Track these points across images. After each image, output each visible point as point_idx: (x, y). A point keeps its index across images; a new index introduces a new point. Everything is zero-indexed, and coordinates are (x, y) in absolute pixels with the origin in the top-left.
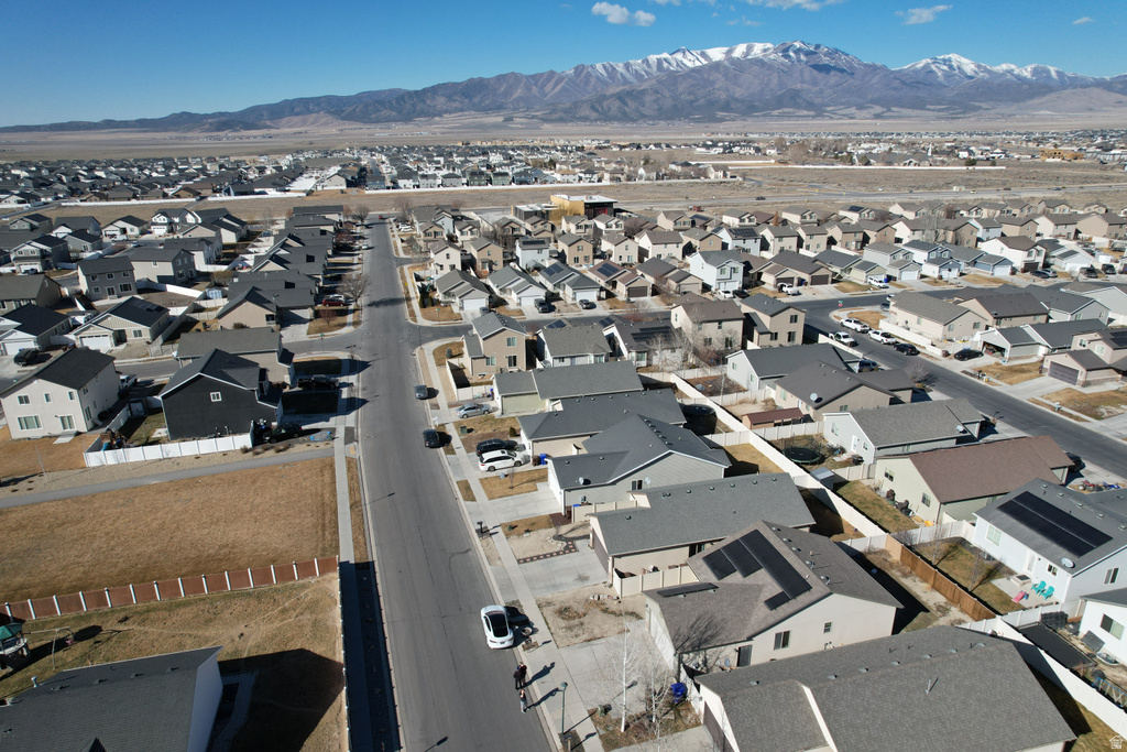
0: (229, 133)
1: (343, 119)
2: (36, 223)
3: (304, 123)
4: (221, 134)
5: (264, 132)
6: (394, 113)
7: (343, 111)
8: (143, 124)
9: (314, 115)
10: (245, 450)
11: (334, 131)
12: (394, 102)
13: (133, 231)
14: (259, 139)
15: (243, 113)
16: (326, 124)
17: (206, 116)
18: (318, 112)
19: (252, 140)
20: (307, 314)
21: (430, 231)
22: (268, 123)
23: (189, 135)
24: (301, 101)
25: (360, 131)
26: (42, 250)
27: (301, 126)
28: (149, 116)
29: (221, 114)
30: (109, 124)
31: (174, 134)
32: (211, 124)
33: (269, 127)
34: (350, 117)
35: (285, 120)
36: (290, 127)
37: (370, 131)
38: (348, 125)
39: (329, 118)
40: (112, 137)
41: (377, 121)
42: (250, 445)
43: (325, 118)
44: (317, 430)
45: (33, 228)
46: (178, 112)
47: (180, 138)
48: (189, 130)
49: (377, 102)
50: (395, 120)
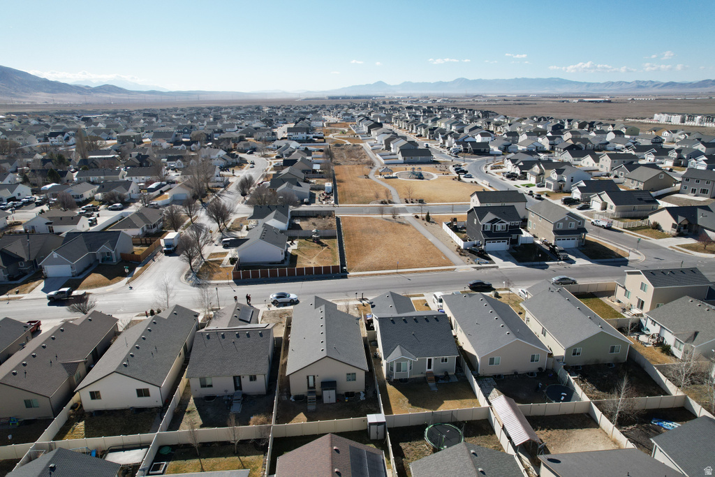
10: (459, 248)
42: (462, 247)
44: (489, 259)
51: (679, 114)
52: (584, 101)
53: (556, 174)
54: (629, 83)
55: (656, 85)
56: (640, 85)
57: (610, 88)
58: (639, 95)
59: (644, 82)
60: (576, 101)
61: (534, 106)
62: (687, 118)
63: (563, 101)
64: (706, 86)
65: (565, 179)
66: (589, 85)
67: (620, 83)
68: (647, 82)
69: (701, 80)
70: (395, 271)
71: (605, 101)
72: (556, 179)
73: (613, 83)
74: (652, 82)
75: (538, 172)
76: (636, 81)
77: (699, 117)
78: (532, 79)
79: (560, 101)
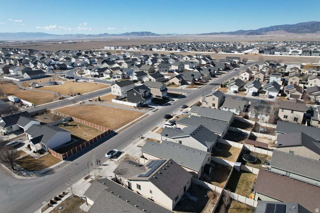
0: (251, 36)
1: (289, 32)
2: (171, 55)
3: (275, 33)
4: (249, 36)
5: (262, 36)
6: (309, 30)
7: (289, 29)
8: (230, 33)
9: (279, 31)
10: (135, 107)
11: (284, 36)
12: (310, 26)
13: (189, 59)
14: (259, 38)
15: (257, 30)
16: (282, 33)
17: (247, 31)
18: (280, 30)
19: (256, 38)
20: (190, 83)
21: (253, 67)
22: (263, 33)
23: (240, 36)
24: (276, 26)
25: (293, 36)
26: (162, 61)
27: (273, 34)
28: (232, 31)
29: (251, 30)
30: (222, 33)
31: (237, 36)
32: (247, 33)
33: (264, 34)
34: (292, 32)
35: (269, 32)
36: (270, 34)
37: (296, 36)
38: (290, 34)
39: (284, 31)
40: (221, 36)
41: (301, 33)
42: (136, 106)
43: (282, 31)
44: (152, 107)
45: (171, 56)
46: (239, 30)
47: (237, 37)
48: (241, 35)
49: (303, 26)
50: (308, 32)
51: (113, 46)
52: (65, 43)
53: (120, 72)
54: (74, 35)
55: (85, 36)
56: (79, 36)
57: (67, 37)
58: (84, 40)
59: (80, 34)
60: (60, 43)
61: (43, 46)
62: (116, 48)
63: (55, 43)
64: (101, 36)
65: (125, 73)
66: (58, 36)
67: (71, 35)
68: (81, 35)
69: (99, 34)
70: (131, 122)
71: (73, 43)
72: (121, 74)
73: (68, 35)
74: (83, 34)
75: (110, 72)
76: (77, 34)
77: (120, 47)
78: (28, 33)
79: (54, 43)
